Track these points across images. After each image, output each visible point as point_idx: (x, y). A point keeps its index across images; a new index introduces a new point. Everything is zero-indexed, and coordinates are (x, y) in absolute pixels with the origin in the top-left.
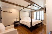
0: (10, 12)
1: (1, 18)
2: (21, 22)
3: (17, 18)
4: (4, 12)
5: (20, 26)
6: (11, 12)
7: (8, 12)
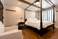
0: (13, 11)
1: (3, 18)
2: (26, 23)
3: (22, 18)
4: (7, 10)
5: (25, 28)
6: (15, 11)
7: (11, 10)
